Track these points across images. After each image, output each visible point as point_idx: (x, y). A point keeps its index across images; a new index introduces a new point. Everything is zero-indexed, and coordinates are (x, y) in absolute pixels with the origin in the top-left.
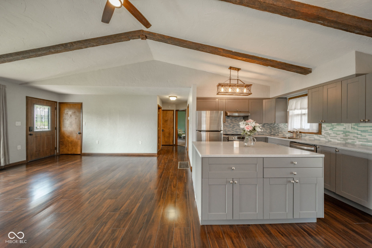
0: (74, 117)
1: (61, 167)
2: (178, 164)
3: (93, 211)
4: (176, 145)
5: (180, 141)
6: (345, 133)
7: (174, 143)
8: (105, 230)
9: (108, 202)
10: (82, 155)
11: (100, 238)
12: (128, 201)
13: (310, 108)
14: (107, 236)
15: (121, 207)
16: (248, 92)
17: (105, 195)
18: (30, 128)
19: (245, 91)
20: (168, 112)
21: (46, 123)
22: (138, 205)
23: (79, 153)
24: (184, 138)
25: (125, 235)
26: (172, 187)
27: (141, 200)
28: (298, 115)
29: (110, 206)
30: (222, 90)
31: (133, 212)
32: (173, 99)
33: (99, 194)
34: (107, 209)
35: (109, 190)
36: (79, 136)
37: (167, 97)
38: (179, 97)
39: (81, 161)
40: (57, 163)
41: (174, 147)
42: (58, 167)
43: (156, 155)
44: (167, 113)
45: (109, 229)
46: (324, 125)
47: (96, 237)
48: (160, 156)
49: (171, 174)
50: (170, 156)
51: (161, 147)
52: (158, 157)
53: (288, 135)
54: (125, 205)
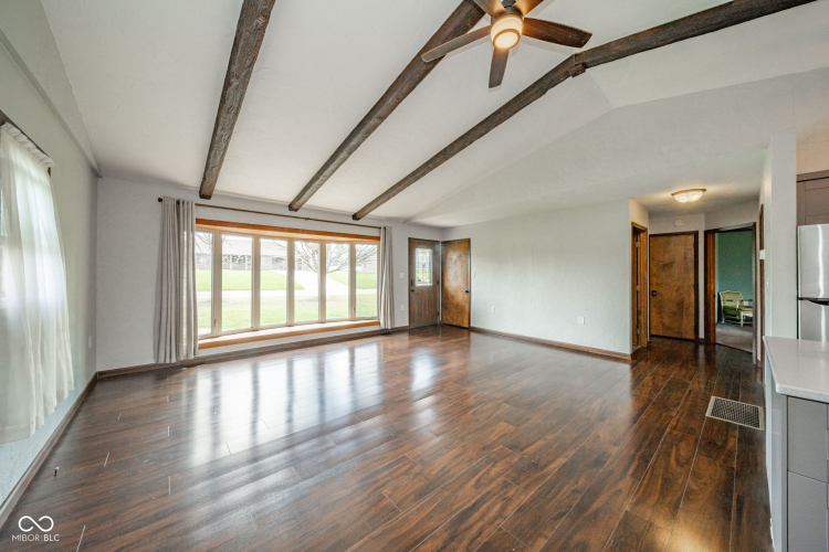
0: (459, 264)
1: (444, 343)
2: (708, 401)
3: (478, 429)
4: (710, 342)
5: (725, 333)
7: (702, 335)
8: (493, 473)
9: (502, 427)
10: (471, 329)
11: (483, 481)
12: (541, 443)
14: (494, 485)
15: (526, 447)
17: (498, 412)
18: (411, 282)
20: (674, 238)
21: (428, 274)
22: (562, 460)
23: (466, 326)
24: (749, 322)
25: (527, 504)
26: (673, 461)
27: (571, 453)
29: (505, 435)
31: (548, 469)
32: (689, 198)
33: (489, 405)
34: (501, 437)
35: (508, 406)
36: (466, 296)
37: (665, 196)
38: (713, 189)
39: (469, 340)
40: (440, 337)
41: (702, 348)
42: (439, 343)
43: (629, 358)
44: (669, 243)
45: (499, 475)
47: (477, 477)
48: (642, 363)
49: (673, 423)
50: (675, 372)
51: (645, 340)
52: (633, 366)
54: (533, 447)
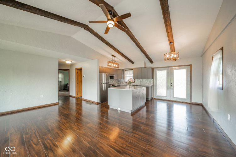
6: (141, 82)
13: (134, 74)
16: (118, 67)
19: (117, 66)
28: (128, 76)
30: (110, 64)
32: (68, 62)
37: (64, 61)
38: (73, 62)
43: (58, 103)
46: (135, 80)
53: (125, 83)
